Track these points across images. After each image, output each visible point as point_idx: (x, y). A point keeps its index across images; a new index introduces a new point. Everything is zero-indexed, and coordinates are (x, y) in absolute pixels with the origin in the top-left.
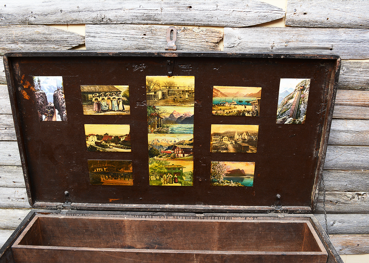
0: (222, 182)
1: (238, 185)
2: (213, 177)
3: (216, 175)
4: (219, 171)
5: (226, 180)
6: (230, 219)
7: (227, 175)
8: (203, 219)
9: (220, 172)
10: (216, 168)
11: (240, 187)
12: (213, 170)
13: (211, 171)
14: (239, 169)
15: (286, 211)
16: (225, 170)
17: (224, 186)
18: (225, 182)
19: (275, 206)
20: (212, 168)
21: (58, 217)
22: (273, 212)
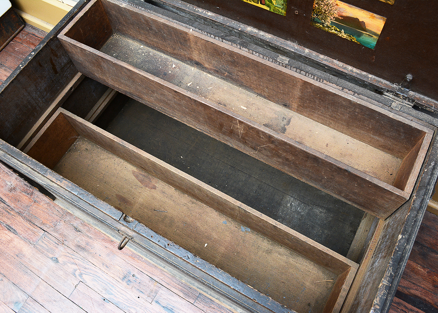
0: (328, 27)
1: (351, 39)
2: (315, 15)
3: (320, 15)
4: (327, 10)
5: (335, 27)
6: (321, 81)
7: (337, 19)
8: (286, 67)
9: (327, 12)
10: (321, 4)
11: (354, 42)
12: (317, 6)
13: (314, 6)
14: (357, 18)
15: (410, 101)
16: (336, 12)
17: (329, 32)
18: (333, 28)
19: (400, 87)
20: (315, 2)
21: (118, 4)
22: (392, 94)
